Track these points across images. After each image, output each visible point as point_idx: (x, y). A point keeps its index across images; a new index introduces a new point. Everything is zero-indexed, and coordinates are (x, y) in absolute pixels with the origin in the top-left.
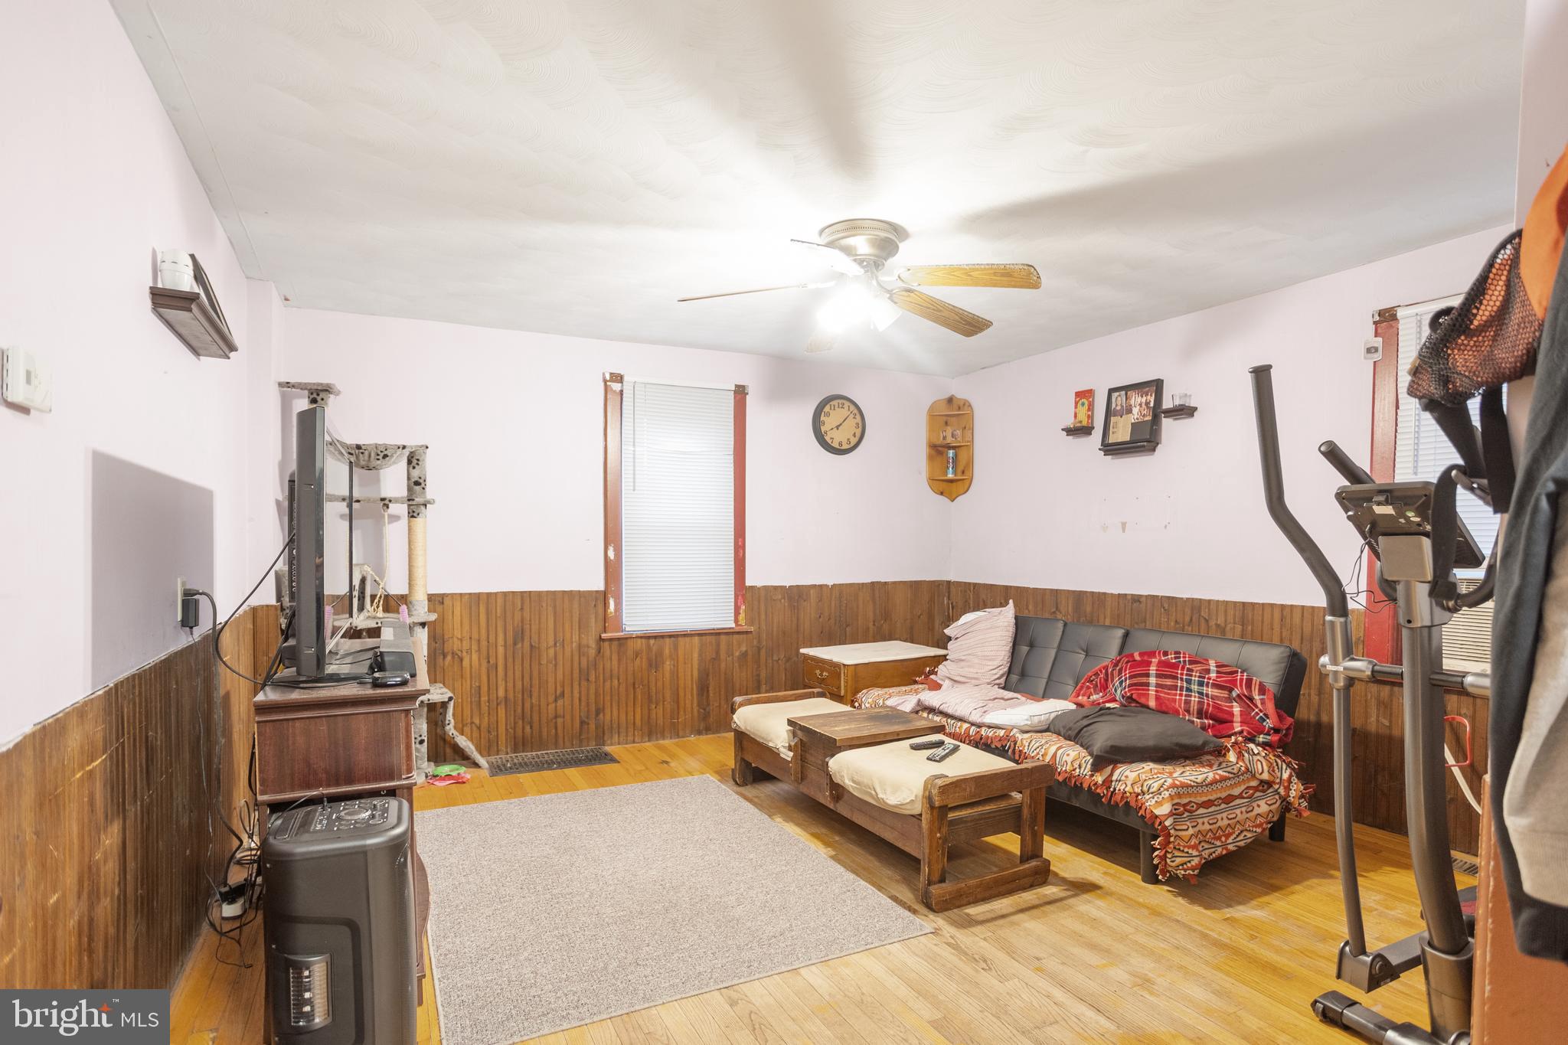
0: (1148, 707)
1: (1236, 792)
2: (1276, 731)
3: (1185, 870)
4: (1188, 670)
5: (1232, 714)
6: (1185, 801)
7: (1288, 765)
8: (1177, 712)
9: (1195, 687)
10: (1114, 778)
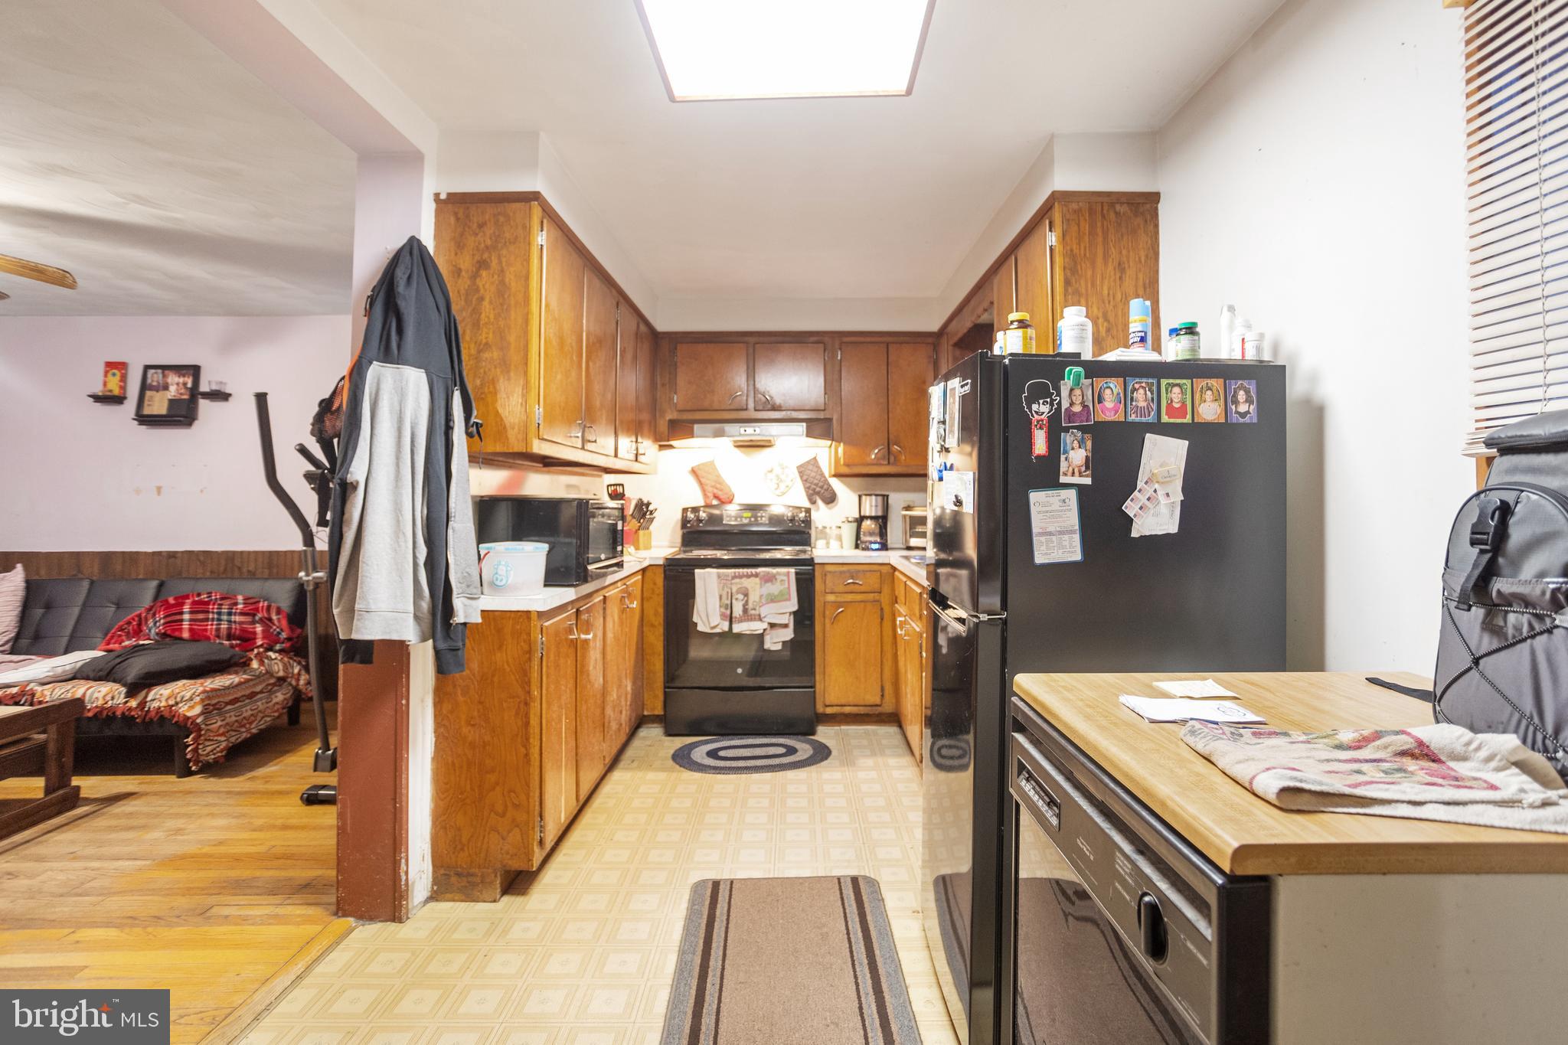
0: (181, 639)
1: (258, 689)
2: (289, 639)
3: (214, 754)
4: (220, 605)
5: (255, 633)
6: (214, 702)
7: (299, 663)
8: (208, 638)
9: (225, 617)
10: (149, 699)
